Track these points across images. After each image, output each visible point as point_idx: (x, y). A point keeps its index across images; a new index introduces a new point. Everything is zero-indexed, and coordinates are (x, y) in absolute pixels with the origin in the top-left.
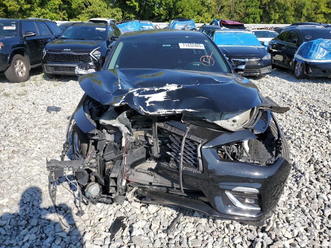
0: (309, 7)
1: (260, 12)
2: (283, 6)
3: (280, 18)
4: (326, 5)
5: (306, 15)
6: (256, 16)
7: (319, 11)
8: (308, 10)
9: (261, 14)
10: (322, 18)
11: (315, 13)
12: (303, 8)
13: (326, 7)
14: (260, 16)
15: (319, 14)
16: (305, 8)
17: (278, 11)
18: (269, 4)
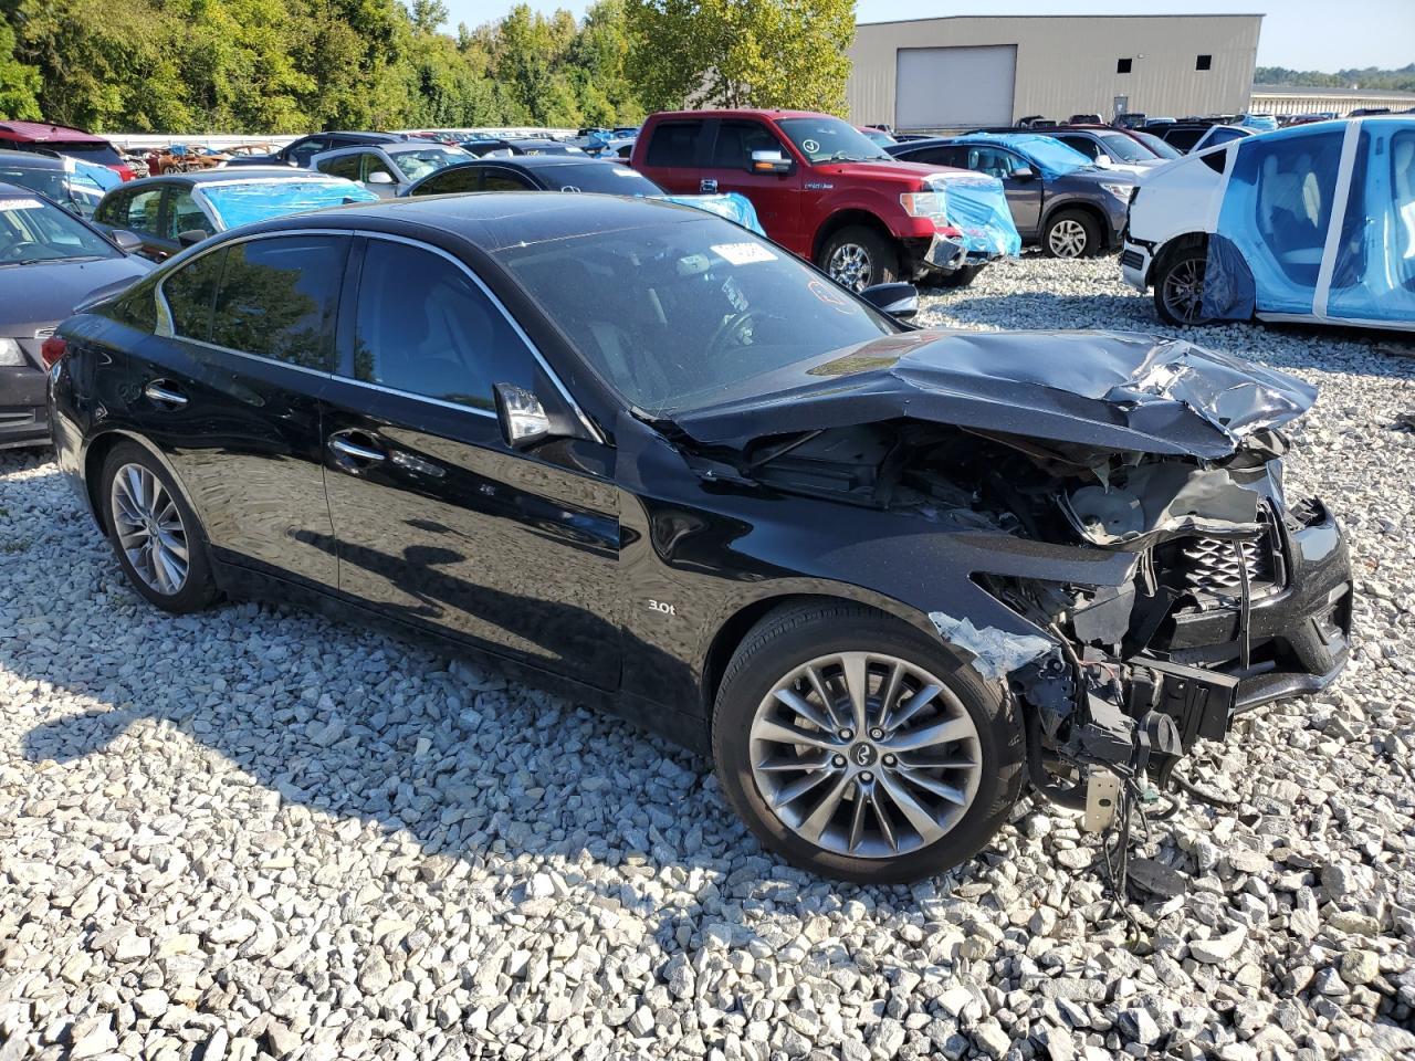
0: (233, 66)
1: (28, 79)
2: (129, 55)
3: (131, 106)
4: (291, 60)
5: (232, 98)
6: (13, 95)
7: (273, 85)
8: (230, 74)
9: (39, 90)
10: (292, 111)
11: (264, 93)
12: (210, 67)
13: (293, 67)
14: (39, 97)
15: (276, 93)
16: (221, 69)
17: (110, 74)
18: (58, 41)
